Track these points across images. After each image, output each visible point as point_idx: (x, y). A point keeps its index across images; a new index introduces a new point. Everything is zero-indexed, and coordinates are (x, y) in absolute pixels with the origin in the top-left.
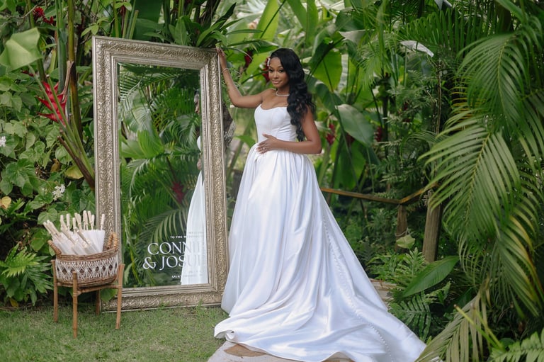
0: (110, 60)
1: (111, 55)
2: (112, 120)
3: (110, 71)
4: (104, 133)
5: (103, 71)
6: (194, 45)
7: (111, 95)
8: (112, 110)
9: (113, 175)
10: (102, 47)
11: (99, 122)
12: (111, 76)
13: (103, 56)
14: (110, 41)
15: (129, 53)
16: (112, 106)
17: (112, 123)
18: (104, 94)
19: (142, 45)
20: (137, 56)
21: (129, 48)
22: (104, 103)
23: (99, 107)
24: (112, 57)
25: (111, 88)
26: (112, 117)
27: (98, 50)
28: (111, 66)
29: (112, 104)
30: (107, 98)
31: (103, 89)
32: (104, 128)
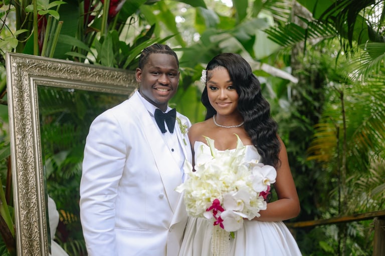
0: (29, 83)
1: (30, 76)
2: (35, 158)
3: (30, 96)
4: (25, 175)
5: (21, 97)
6: (121, 67)
7: (32, 126)
8: (34, 146)
9: (40, 230)
10: (19, 66)
11: (19, 160)
12: (31, 102)
13: (20, 77)
14: (28, 59)
15: (51, 74)
16: (34, 140)
17: (35, 162)
18: (24, 125)
19: (65, 65)
20: (60, 79)
21: (50, 68)
22: (24, 137)
23: (18, 142)
24: (31, 79)
25: (32, 118)
26: (34, 154)
27: (14, 70)
28: (30, 90)
29: (33, 137)
30: (27, 131)
31: (22, 119)
32: (26, 169)
